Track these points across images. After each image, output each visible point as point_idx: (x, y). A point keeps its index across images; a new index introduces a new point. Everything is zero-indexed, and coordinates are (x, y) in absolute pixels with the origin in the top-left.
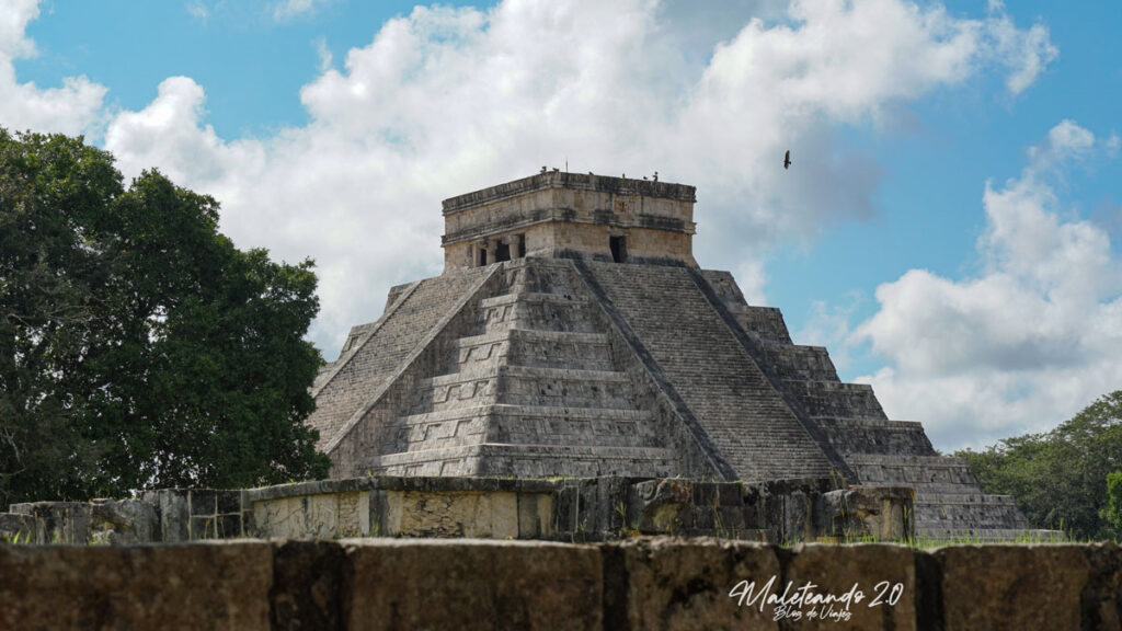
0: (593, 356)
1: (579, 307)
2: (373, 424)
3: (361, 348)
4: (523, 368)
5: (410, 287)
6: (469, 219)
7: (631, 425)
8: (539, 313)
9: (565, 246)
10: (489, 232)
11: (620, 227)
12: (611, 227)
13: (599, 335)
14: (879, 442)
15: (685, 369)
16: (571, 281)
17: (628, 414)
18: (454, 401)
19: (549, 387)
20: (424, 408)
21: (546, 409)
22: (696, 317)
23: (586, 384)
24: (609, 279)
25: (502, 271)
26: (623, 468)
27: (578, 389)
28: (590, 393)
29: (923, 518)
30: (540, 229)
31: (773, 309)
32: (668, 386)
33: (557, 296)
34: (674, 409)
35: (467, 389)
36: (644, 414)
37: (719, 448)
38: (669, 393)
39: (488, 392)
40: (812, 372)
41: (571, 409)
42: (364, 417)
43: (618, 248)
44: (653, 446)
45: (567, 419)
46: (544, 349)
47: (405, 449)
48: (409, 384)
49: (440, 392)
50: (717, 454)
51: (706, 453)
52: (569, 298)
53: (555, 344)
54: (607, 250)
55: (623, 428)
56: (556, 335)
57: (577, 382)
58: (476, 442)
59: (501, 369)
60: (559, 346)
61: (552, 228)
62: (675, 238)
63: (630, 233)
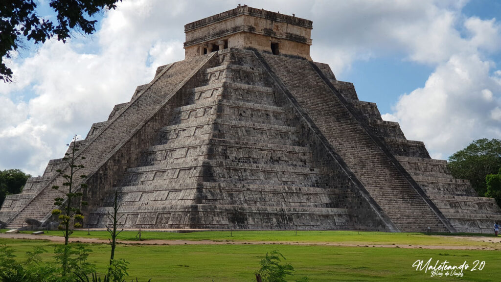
0: (265, 99)
1: (257, 74)
2: (149, 130)
3: (142, 94)
4: (231, 101)
5: (168, 66)
6: (198, 34)
7: (286, 134)
8: (238, 76)
9: (249, 45)
10: (209, 39)
11: (276, 38)
12: (272, 37)
13: (268, 88)
14: (405, 151)
15: (312, 107)
16: (253, 61)
17: (285, 128)
18: (192, 118)
19: (244, 112)
20: (176, 122)
21: (243, 123)
22: (315, 83)
23: (263, 112)
24: (272, 62)
25: (217, 56)
26: (284, 156)
27: (259, 114)
28: (265, 117)
29: (430, 189)
30: (236, 36)
31: (350, 83)
32: (306, 115)
33: (246, 67)
34: (310, 126)
35: (200, 112)
36: (292, 129)
37: (334, 147)
38: (306, 118)
39: (212, 113)
40: (370, 115)
41: (256, 124)
42: (144, 126)
43: (275, 48)
44: (298, 145)
45: (254, 129)
46: (241, 93)
47: (166, 143)
48: (168, 110)
49: (185, 114)
50: (333, 150)
51: (328, 149)
52: (253, 69)
53: (246, 91)
54: (269, 49)
55: (282, 135)
56: (246, 86)
57: (258, 110)
58: (206, 138)
59: (219, 101)
60: (248, 92)
61: (243, 35)
62: (302, 46)
63: (280, 42)
